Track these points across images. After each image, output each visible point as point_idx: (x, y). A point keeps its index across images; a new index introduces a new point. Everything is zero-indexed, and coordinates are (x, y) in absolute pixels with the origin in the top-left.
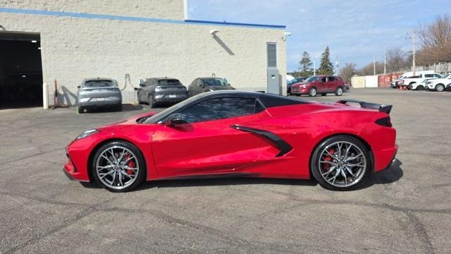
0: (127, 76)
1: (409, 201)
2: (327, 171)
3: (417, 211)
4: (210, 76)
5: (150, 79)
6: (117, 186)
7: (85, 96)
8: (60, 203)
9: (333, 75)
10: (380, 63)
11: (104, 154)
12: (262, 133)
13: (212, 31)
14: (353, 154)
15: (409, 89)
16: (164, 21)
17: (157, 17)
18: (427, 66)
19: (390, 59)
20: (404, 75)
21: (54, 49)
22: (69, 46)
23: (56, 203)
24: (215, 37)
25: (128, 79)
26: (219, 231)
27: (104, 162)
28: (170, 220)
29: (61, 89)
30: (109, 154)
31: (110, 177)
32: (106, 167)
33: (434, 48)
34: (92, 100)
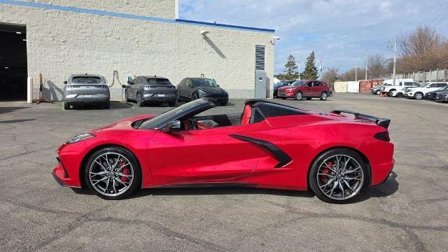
0: (116, 72)
1: (406, 216)
2: (324, 183)
3: (415, 227)
4: (198, 76)
5: (139, 77)
6: (110, 193)
7: (72, 93)
8: (51, 211)
9: (318, 79)
10: (362, 68)
11: (98, 160)
12: (262, 143)
13: (202, 32)
14: (351, 167)
15: (389, 96)
16: (155, 19)
17: (147, 15)
18: (407, 74)
19: (370, 65)
20: (385, 82)
21: (40, 42)
22: (56, 39)
23: (45, 210)
24: (206, 38)
25: (116, 75)
26: (220, 247)
27: (97, 169)
28: (169, 233)
29: (46, 83)
30: (103, 160)
31: (103, 184)
32: (100, 173)
33: (414, 58)
34: (79, 97)
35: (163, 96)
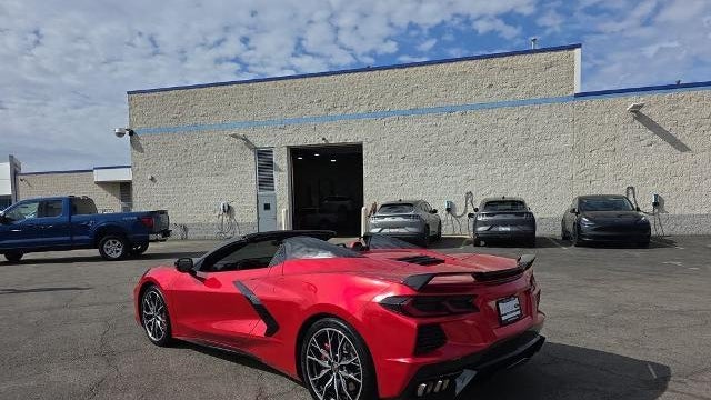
6: (155, 337)
13: (630, 106)
16: (536, 102)
17: (523, 97)
22: (394, 156)
24: (640, 117)
34: (384, 231)
35: (508, 229)
